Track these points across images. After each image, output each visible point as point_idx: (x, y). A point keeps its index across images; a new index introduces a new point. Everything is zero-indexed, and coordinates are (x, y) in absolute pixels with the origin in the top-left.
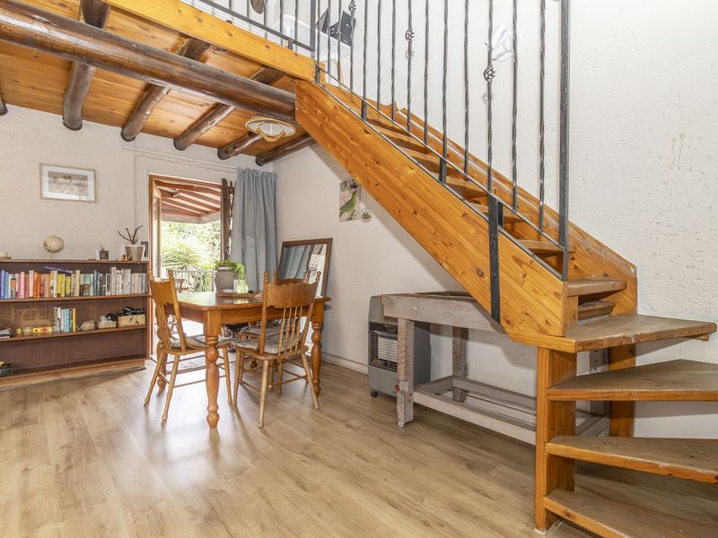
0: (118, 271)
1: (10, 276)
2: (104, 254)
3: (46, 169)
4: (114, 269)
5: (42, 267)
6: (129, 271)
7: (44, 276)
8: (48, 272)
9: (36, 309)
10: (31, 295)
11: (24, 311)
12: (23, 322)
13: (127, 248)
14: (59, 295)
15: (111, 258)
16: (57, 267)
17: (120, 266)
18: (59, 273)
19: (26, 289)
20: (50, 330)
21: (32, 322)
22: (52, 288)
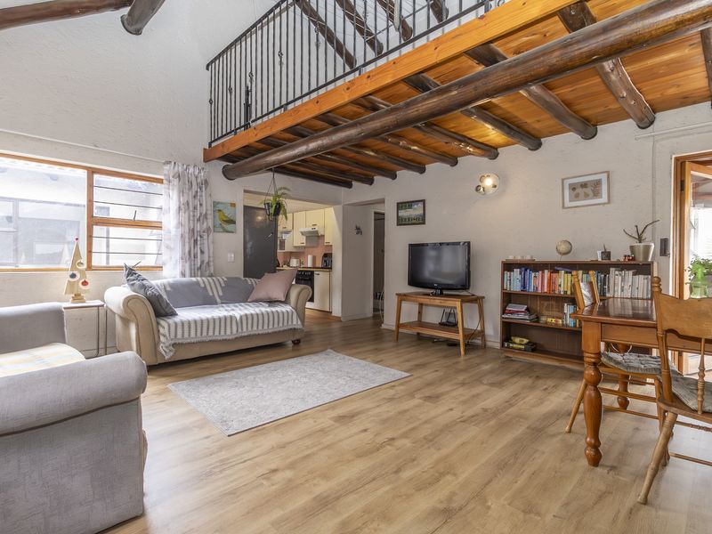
0: (617, 272)
1: (533, 274)
2: (607, 254)
3: (567, 182)
4: (612, 269)
5: (554, 267)
6: (631, 272)
7: (554, 275)
8: (557, 272)
9: (554, 303)
10: (546, 290)
11: (546, 303)
12: (545, 312)
13: (632, 248)
14: (565, 292)
15: (613, 259)
16: (565, 268)
17: (621, 266)
18: (567, 272)
19: (543, 286)
20: (560, 322)
21: (550, 313)
22: (560, 285)
